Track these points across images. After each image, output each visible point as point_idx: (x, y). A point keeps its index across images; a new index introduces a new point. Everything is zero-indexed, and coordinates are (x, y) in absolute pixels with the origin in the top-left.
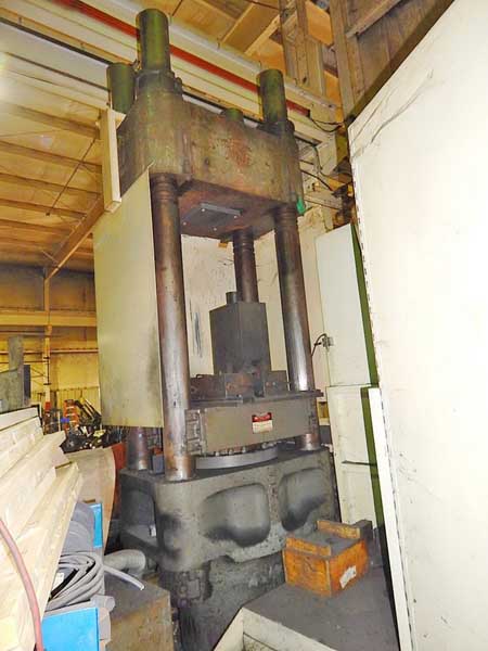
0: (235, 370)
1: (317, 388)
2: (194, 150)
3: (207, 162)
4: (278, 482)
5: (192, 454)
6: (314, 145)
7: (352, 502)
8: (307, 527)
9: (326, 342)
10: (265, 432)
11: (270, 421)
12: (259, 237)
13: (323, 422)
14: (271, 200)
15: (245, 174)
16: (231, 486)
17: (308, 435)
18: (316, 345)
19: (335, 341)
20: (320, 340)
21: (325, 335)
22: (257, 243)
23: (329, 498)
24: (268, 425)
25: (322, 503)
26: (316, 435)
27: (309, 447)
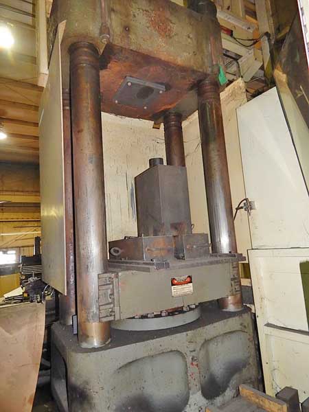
0: (156, 233)
1: (239, 252)
2: (113, 16)
3: (127, 29)
4: (198, 349)
5: (104, 320)
6: (236, 60)
7: (275, 364)
8: (229, 393)
9: (248, 206)
10: (185, 296)
11: (191, 284)
12: (186, 118)
13: (245, 282)
14: (194, 71)
15: (167, 44)
16: (146, 355)
17: (230, 298)
18: (237, 209)
19: (256, 205)
20: (242, 205)
21: (246, 199)
22: (184, 124)
23: (251, 360)
24: (189, 288)
25: (244, 366)
26: (239, 296)
27: (231, 308)
